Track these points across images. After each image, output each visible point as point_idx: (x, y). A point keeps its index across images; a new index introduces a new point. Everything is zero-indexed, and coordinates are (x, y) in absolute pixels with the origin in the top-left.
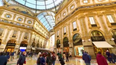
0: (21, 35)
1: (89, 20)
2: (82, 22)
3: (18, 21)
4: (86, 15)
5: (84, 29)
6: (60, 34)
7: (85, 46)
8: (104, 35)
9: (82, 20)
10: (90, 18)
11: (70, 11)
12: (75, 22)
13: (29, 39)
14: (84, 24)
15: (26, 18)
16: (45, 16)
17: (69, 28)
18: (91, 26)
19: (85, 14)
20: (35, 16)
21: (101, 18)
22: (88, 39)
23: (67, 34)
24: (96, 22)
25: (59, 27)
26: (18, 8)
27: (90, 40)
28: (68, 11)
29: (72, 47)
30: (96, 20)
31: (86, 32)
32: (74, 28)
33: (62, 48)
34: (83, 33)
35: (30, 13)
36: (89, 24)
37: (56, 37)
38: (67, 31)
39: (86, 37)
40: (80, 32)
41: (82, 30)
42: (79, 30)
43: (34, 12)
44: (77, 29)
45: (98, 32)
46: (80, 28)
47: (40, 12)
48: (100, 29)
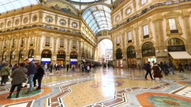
0: (68, 44)
1: (168, 24)
2: (158, 27)
3: (61, 25)
4: (165, 16)
5: (159, 36)
6: (122, 41)
7: (158, 57)
8: (185, 43)
9: (158, 24)
10: (170, 20)
11: (140, 7)
12: (147, 26)
13: (78, 48)
14: (161, 30)
15: (69, 19)
16: (92, 13)
17: (137, 34)
18: (169, 32)
19: (163, 14)
20: (80, 15)
21: (186, 21)
22: (164, 49)
23: (134, 42)
24: (179, 26)
25: (120, 31)
26: (57, 5)
27: (166, 50)
28: (135, 7)
29: (140, 59)
30: (178, 23)
31: (162, 40)
32: (145, 34)
33: (125, 60)
34: (158, 41)
35: (72, 10)
36: (168, 29)
37: (115, 45)
38: (133, 38)
39: (161, 46)
40: (154, 40)
41: (157, 37)
42: (152, 38)
43: (77, 7)
44: (150, 36)
45: (178, 40)
46: (154, 35)
47: (86, 6)
48: (181, 36)
